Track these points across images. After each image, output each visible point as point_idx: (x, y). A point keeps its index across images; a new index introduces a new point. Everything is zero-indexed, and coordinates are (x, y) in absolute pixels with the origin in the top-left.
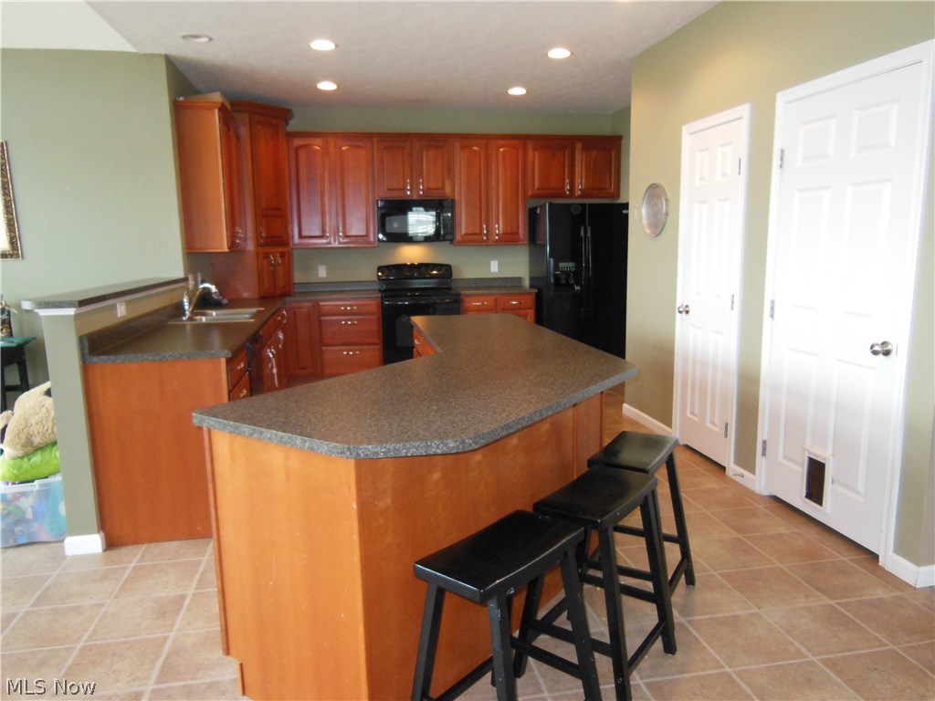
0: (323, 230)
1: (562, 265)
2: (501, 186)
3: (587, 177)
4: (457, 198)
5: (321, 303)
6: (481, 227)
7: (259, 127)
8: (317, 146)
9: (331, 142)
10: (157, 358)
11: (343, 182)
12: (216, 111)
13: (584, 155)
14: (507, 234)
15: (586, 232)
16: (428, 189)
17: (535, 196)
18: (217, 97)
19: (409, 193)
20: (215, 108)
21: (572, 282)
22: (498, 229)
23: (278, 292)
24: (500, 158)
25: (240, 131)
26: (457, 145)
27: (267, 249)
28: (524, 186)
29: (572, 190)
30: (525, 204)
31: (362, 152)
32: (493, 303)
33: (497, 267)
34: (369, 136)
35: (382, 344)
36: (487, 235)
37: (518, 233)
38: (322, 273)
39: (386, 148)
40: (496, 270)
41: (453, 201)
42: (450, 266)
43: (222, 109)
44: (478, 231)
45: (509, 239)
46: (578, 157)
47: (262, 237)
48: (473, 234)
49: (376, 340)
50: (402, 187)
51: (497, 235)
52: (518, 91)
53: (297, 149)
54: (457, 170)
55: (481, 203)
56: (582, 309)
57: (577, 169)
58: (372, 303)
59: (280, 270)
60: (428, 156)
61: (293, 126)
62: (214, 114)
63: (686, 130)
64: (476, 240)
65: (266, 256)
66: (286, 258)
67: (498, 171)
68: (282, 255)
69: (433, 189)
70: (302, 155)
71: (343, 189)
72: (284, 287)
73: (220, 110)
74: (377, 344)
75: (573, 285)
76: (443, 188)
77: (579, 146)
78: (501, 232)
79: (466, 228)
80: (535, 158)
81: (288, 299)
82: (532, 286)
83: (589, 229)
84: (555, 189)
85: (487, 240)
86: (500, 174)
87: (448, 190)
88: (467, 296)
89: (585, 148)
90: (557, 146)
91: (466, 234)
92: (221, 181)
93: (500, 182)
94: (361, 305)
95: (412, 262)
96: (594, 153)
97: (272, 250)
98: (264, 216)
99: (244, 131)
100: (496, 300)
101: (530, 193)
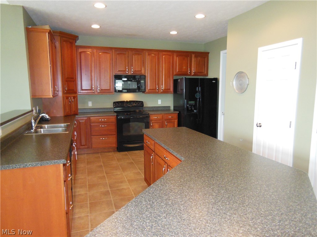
0: (92, 87)
1: (189, 102)
2: (164, 70)
3: (196, 68)
4: (146, 75)
5: (91, 118)
6: (156, 86)
7: (64, 43)
8: (89, 51)
9: (95, 51)
10: (22, 166)
11: (100, 67)
12: (47, 34)
13: (195, 60)
14: (166, 89)
15: (199, 89)
16: (135, 71)
17: (177, 75)
18: (47, 27)
19: (127, 72)
20: (47, 32)
21: (193, 109)
22: (163, 87)
23: (72, 113)
24: (164, 59)
25: (56, 44)
26: (147, 54)
27: (68, 95)
28: (172, 70)
29: (191, 73)
30: (173, 78)
31: (108, 55)
32: (161, 117)
33: (161, 102)
34: (111, 49)
35: (116, 135)
36: (158, 90)
37: (170, 89)
38: (90, 104)
39: (118, 54)
40: (160, 103)
41: (145, 76)
42: (142, 102)
43: (50, 33)
44: (154, 88)
45: (166, 91)
46: (193, 60)
47: (66, 90)
48: (153, 89)
49: (114, 133)
50: (124, 70)
51: (162, 90)
52: (174, 33)
53: (81, 53)
54: (147, 63)
55: (156, 77)
56: (197, 120)
57: (193, 64)
58: (113, 118)
59: (73, 104)
60: (135, 58)
61: (78, 43)
62: (46, 35)
63: (260, 49)
64: (154, 91)
65: (67, 98)
66: (76, 99)
67: (162, 65)
68: (74, 97)
69: (137, 71)
70: (83, 55)
71: (100, 70)
72: (75, 111)
73: (48, 33)
74: (114, 135)
75: (193, 110)
76: (141, 71)
77: (193, 56)
78: (163, 89)
79: (150, 87)
80: (177, 59)
81: (77, 116)
82: (174, 110)
83: (200, 88)
84: (184, 72)
85: (158, 92)
86: (164, 66)
87: (143, 72)
88: (151, 114)
89: (195, 56)
90: (185, 55)
91: (150, 89)
92: (49, 65)
93: (163, 69)
94: (108, 119)
95: (127, 100)
96: (199, 58)
97: (69, 96)
98: (66, 81)
99: (58, 44)
100: (163, 116)
101: (175, 73)
